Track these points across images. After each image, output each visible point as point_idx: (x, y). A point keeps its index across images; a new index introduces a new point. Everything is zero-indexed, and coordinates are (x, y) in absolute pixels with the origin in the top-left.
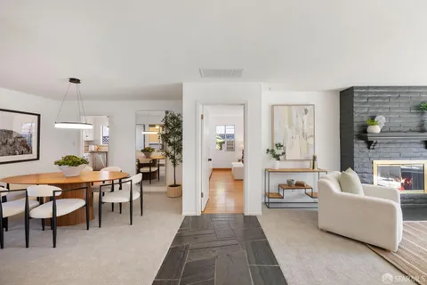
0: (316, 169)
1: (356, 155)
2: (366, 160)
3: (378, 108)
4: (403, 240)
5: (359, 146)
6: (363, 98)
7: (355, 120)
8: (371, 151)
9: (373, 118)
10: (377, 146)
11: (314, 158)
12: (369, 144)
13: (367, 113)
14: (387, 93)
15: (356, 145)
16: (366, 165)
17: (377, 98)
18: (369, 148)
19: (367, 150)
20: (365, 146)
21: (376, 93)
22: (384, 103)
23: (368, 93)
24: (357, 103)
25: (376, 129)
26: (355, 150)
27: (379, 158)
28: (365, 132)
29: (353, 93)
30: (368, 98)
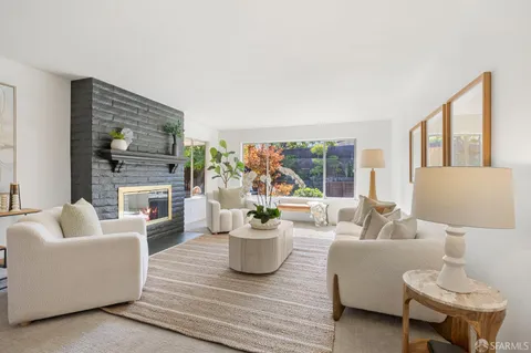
0: (16, 209)
1: (94, 180)
2: (109, 187)
3: (124, 119)
4: (149, 279)
5: (99, 167)
6: (106, 99)
7: (94, 128)
8: (116, 174)
9: (119, 130)
10: (124, 168)
11: (14, 189)
12: (114, 164)
13: (111, 122)
14: (136, 102)
15: (95, 166)
16: (109, 194)
17: (125, 105)
18: (113, 170)
19: (110, 173)
20: (108, 167)
21: (123, 98)
22: (132, 114)
23: (113, 95)
24: (97, 104)
25: (122, 145)
26: (94, 173)
27: (125, 185)
28: (109, 147)
29: (91, 87)
30: (113, 102)
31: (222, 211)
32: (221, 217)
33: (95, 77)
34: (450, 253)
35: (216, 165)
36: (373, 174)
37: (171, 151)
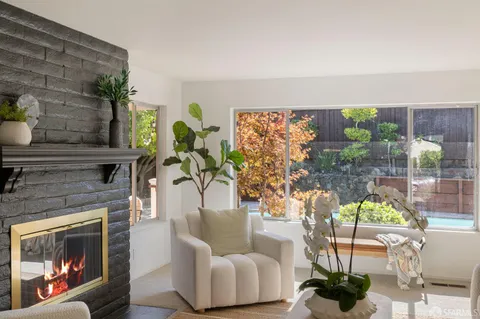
8: (6, 196)
9: (13, 100)
22: (35, 62)
25: (21, 133)
31: (216, 262)
35: (182, 156)
37: (106, 134)
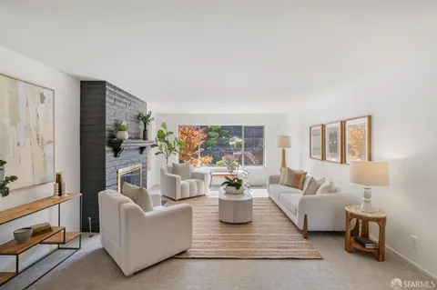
3: (120, 112)
5: (109, 155)
6: (111, 98)
8: (117, 159)
11: (58, 178)
12: (116, 151)
14: (125, 98)
15: (107, 154)
17: (120, 101)
18: (115, 156)
19: (114, 159)
21: (119, 96)
22: (124, 108)
23: (115, 94)
24: (108, 102)
26: (106, 159)
27: (121, 167)
28: (115, 137)
29: (105, 89)
30: (115, 100)
31: (182, 182)
32: (182, 186)
33: (107, 80)
34: (365, 197)
35: (159, 143)
36: (284, 151)
